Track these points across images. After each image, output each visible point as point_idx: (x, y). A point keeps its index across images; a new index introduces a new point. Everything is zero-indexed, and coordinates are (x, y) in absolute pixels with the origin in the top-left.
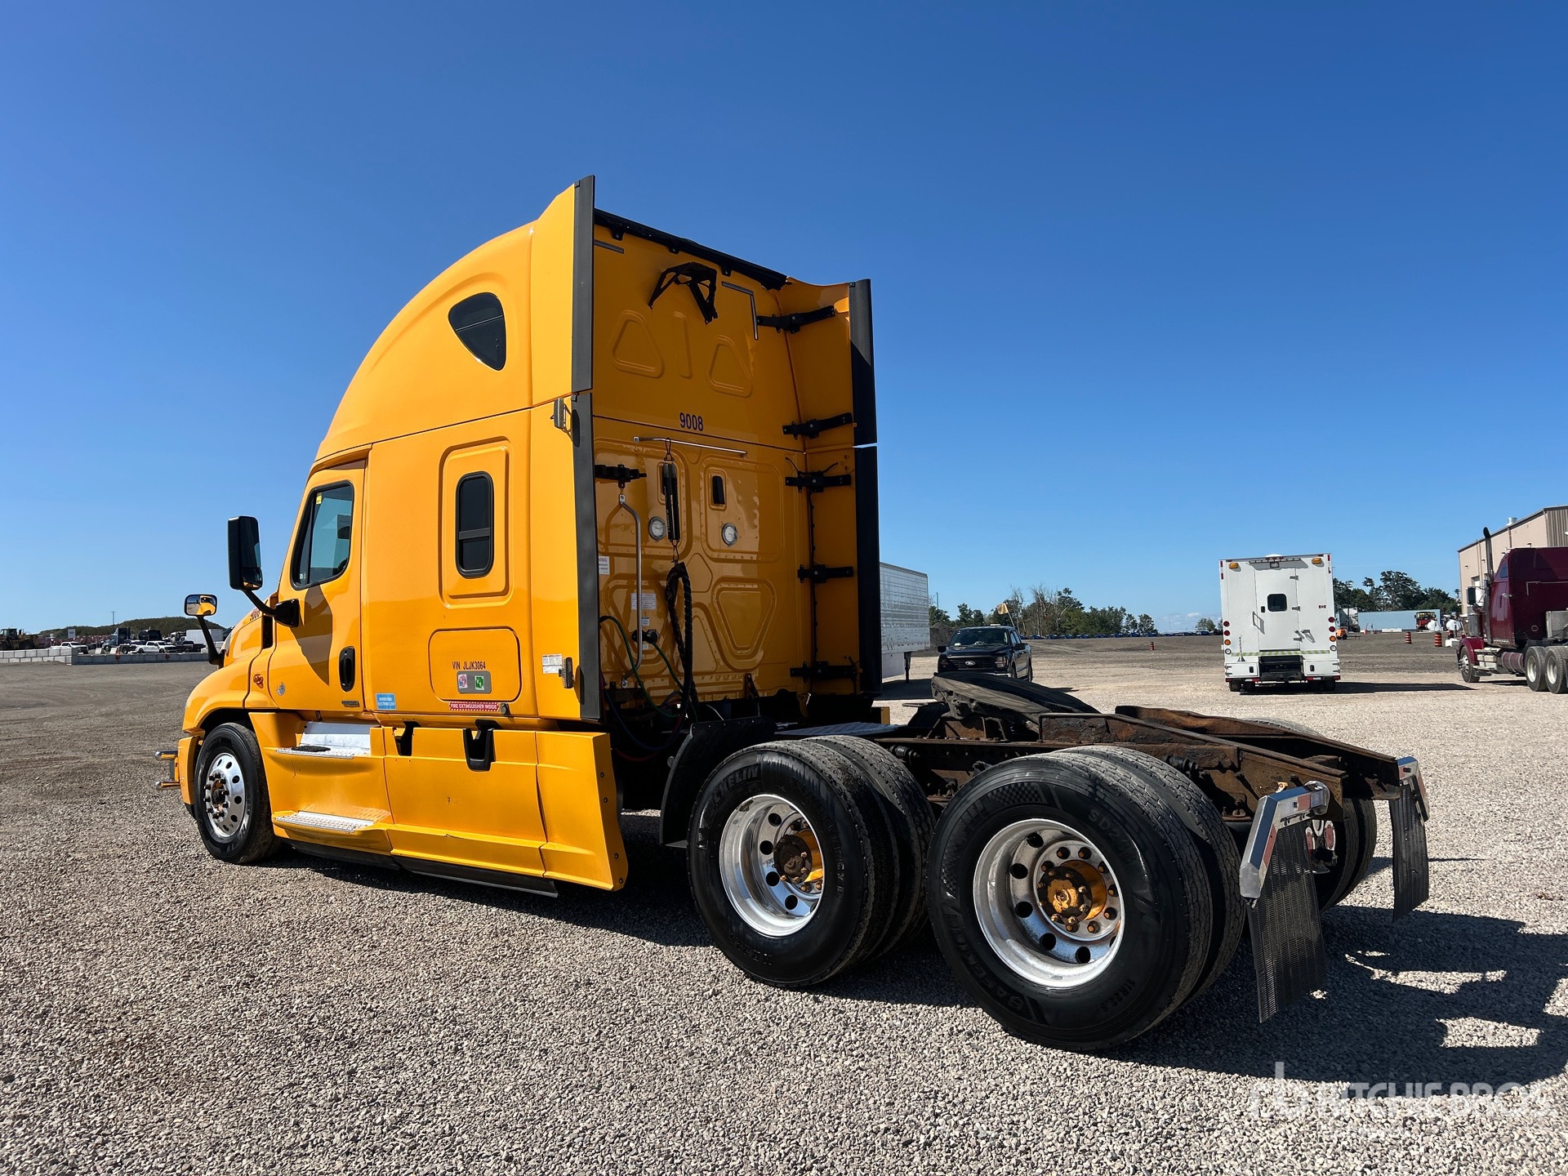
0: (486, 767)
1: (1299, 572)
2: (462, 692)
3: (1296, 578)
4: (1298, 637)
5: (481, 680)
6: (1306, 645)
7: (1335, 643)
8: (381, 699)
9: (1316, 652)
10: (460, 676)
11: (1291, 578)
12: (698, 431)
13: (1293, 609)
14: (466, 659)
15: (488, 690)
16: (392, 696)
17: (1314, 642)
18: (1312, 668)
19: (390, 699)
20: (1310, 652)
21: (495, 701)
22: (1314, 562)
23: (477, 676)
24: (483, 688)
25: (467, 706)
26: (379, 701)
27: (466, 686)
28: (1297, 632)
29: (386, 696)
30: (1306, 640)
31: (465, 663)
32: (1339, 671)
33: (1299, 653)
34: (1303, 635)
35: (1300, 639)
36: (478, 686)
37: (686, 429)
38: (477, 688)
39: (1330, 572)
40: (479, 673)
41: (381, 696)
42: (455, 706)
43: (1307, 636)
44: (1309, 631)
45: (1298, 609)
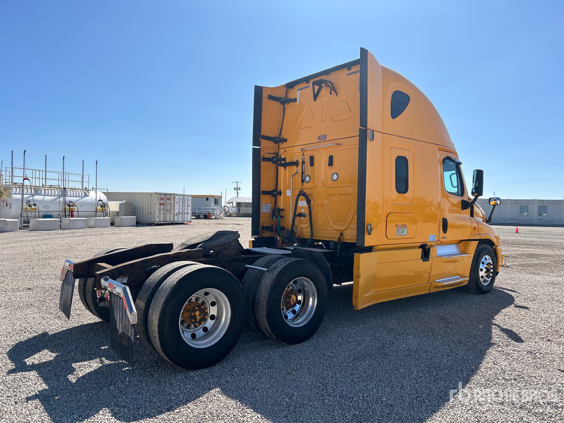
12: (324, 140)
37: (320, 141)
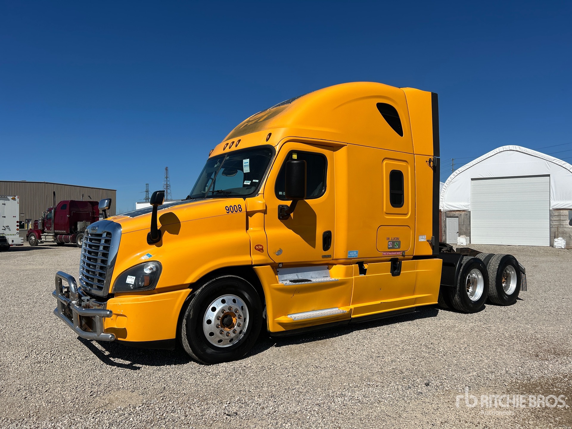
0: (399, 274)
1: (6, 202)
2: (389, 248)
3: (5, 204)
4: (4, 228)
5: (397, 244)
6: (7, 232)
7: (18, 231)
8: (350, 253)
9: (11, 235)
10: (389, 243)
11: (3, 204)
13: (3, 217)
14: (392, 237)
15: (399, 247)
16: (357, 252)
17: (10, 230)
18: (13, 241)
19: (355, 253)
20: (8, 235)
21: (400, 251)
22: (12, 199)
23: (395, 243)
24: (397, 247)
25: (390, 254)
26: (349, 254)
27: (391, 246)
28: (4, 227)
29: (354, 252)
30: (7, 230)
31: (392, 238)
32: (23, 242)
33: (4, 235)
34: (6, 228)
35: (5, 230)
36: (396, 246)
38: (395, 247)
39: (18, 203)
40: (397, 242)
41: (351, 252)
42: (385, 254)
43: (8, 228)
44: (8, 226)
45: (5, 217)
